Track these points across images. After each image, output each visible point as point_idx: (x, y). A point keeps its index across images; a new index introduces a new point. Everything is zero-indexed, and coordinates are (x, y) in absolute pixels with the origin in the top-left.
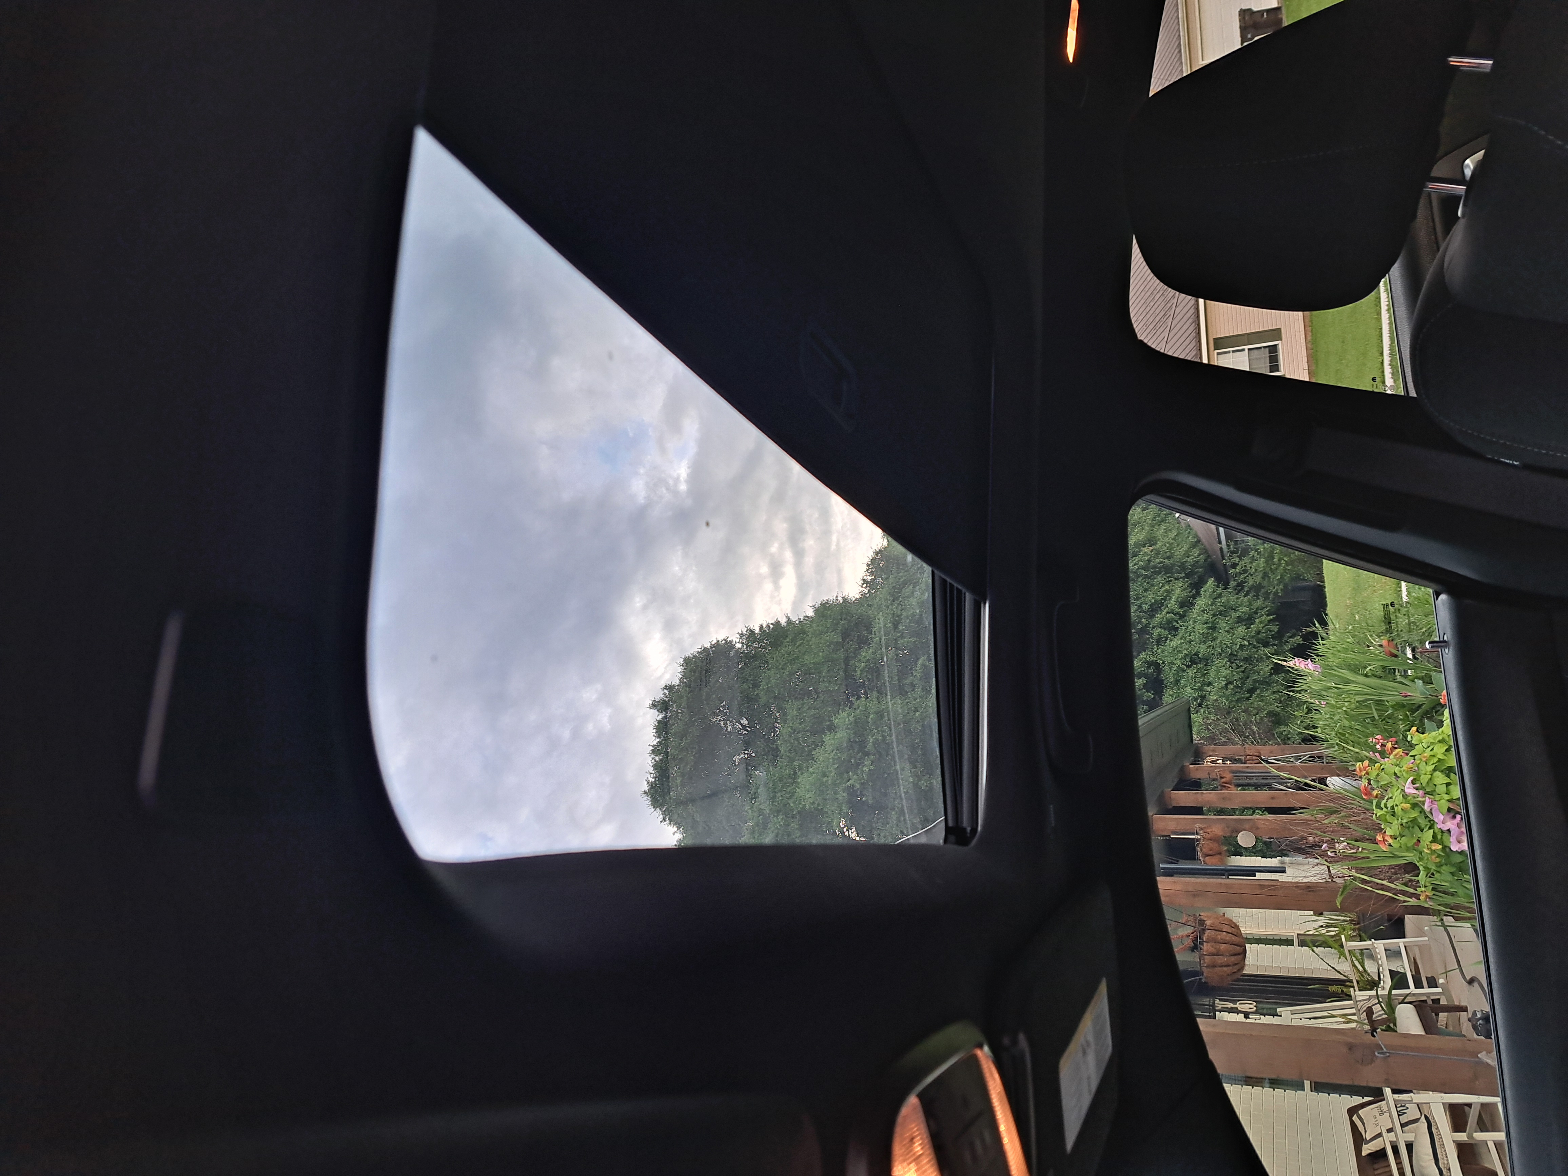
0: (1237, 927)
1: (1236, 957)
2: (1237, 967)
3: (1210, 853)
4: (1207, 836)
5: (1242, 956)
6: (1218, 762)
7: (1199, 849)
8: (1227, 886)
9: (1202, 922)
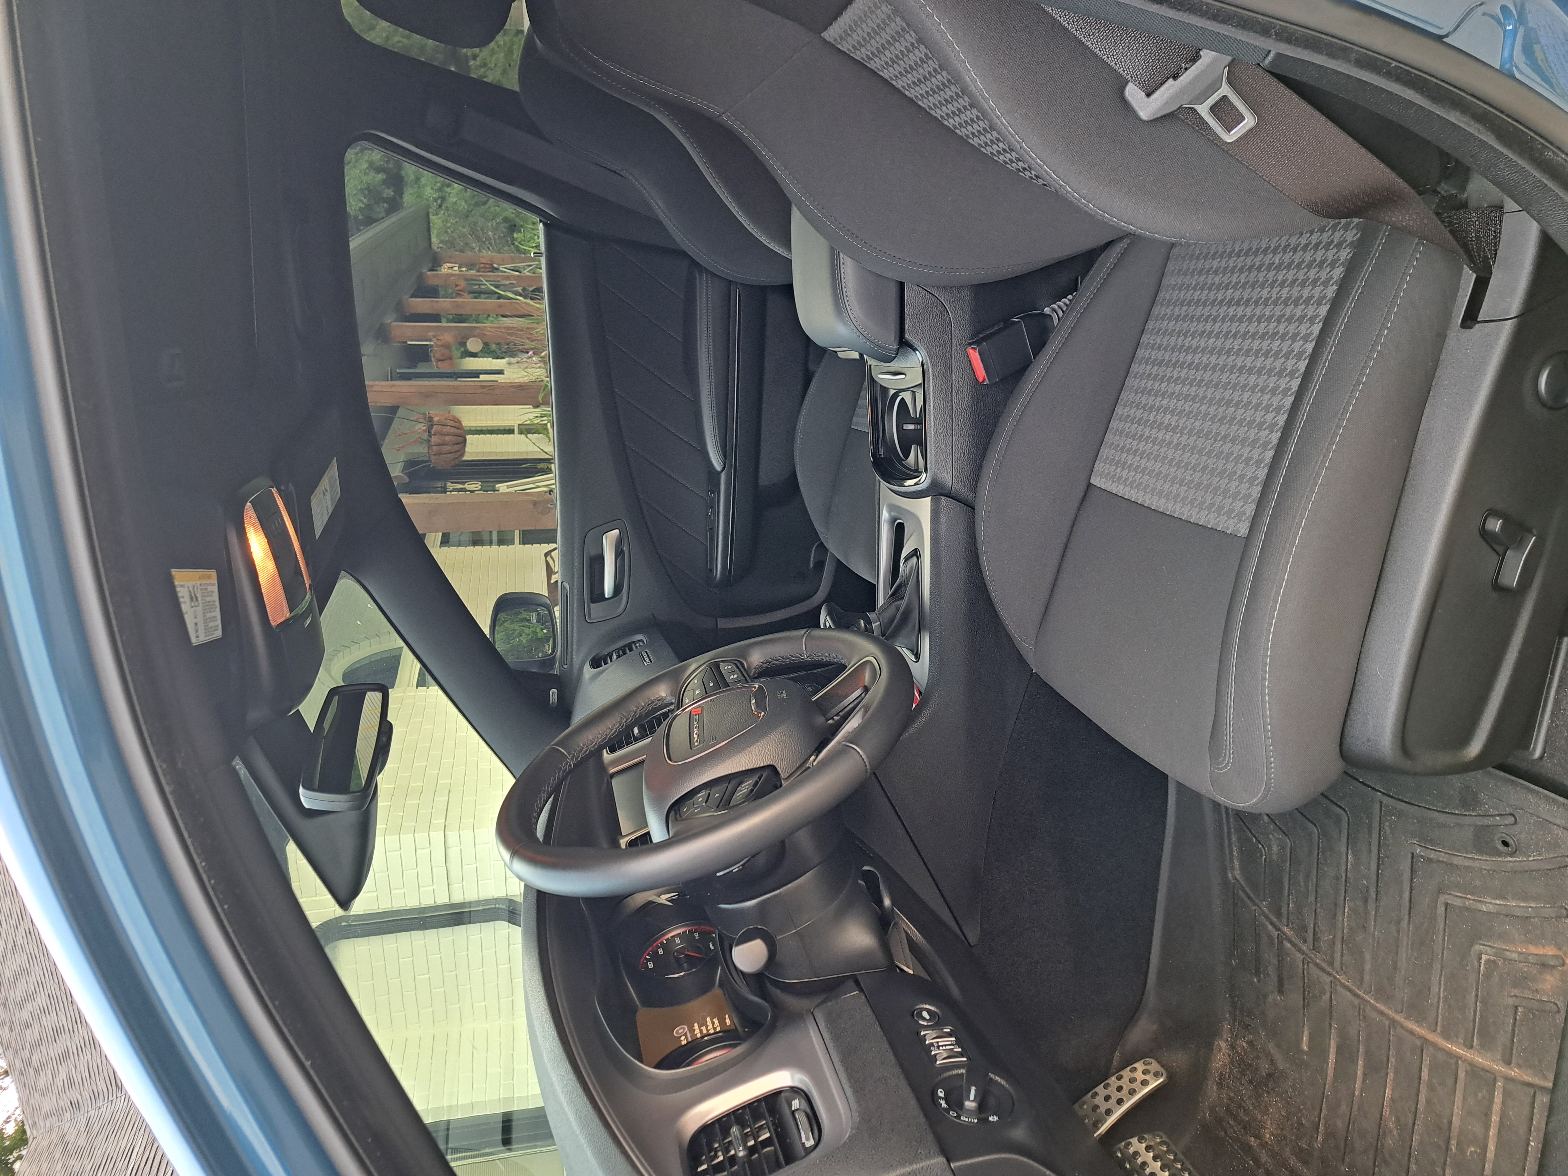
0: (459, 422)
1: (459, 445)
2: (459, 453)
3: (442, 358)
4: (439, 343)
5: (462, 445)
6: (455, 268)
7: (432, 355)
8: (454, 387)
9: (430, 419)
